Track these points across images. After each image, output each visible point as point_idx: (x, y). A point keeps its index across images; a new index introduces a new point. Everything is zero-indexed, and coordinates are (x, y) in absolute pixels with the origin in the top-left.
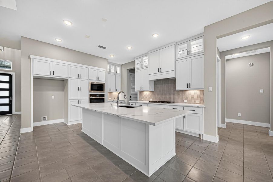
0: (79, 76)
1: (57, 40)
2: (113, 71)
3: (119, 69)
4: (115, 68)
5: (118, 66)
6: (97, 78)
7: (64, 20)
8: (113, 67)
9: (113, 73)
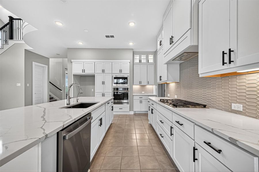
0: (103, 71)
1: (79, 43)
2: (144, 61)
3: (152, 58)
4: (147, 57)
5: (151, 54)
6: (121, 71)
7: (55, 22)
8: (143, 57)
9: (144, 63)
